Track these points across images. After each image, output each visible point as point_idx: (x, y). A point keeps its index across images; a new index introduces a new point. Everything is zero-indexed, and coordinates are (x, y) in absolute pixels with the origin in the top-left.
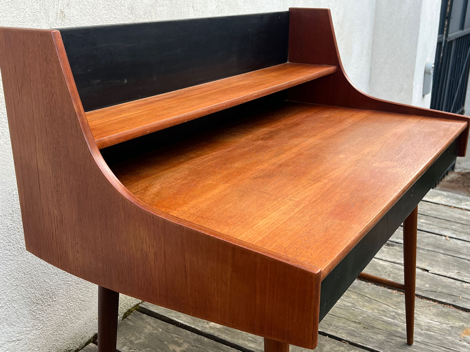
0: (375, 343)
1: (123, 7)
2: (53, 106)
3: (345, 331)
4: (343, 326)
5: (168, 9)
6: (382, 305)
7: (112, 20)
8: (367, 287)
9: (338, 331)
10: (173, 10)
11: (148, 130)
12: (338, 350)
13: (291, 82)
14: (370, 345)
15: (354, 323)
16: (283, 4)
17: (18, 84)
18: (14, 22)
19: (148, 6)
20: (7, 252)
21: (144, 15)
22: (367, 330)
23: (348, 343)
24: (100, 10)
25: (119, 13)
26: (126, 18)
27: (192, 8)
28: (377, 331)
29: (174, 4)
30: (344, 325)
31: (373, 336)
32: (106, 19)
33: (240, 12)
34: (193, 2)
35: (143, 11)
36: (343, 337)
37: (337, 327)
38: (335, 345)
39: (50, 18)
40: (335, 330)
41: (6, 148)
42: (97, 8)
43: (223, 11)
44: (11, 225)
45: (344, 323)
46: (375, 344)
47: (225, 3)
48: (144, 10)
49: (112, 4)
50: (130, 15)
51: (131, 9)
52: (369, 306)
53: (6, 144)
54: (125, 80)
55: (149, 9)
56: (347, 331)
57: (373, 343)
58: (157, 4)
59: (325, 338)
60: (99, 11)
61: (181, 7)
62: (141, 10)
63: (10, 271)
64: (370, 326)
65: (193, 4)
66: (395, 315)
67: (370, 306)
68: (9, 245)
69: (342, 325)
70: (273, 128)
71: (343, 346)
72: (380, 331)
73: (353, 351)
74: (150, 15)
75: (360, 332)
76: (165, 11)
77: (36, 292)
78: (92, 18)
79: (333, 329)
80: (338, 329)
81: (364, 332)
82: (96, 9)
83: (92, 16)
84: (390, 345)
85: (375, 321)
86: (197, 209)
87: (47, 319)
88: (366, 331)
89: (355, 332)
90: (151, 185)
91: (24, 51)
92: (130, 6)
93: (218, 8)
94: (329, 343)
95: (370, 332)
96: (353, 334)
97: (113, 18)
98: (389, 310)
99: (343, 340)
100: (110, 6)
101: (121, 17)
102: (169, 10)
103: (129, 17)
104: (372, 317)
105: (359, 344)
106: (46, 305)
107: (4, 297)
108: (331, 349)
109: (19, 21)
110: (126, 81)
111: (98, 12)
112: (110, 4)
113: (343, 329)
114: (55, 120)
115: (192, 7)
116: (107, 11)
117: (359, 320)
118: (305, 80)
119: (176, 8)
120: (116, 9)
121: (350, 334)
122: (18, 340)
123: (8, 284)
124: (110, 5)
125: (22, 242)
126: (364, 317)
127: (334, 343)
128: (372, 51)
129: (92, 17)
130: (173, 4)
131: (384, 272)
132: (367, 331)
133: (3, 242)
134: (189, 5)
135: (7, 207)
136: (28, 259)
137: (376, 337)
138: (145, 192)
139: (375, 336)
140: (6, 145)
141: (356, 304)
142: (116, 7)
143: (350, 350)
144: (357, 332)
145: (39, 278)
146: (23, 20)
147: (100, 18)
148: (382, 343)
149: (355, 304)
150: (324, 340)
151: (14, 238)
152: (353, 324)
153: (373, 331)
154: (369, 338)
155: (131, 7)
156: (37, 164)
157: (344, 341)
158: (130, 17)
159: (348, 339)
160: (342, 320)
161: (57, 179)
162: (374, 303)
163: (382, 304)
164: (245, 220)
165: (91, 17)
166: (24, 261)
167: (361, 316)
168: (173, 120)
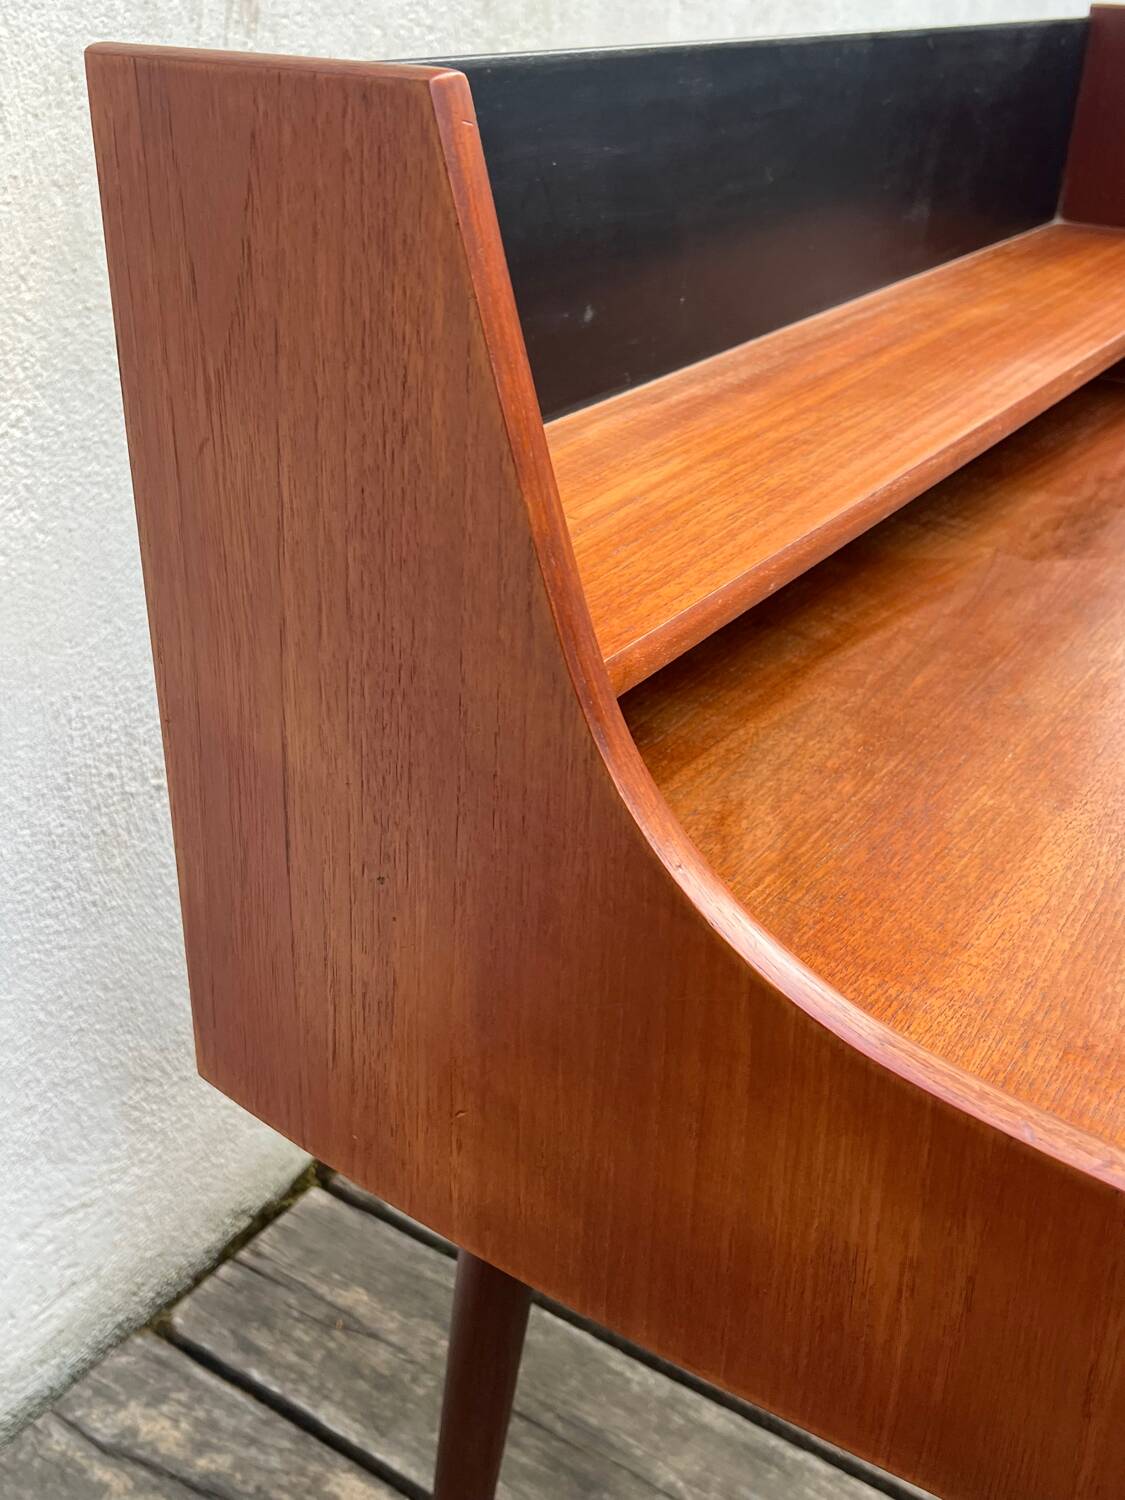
2: (399, 492)
17: (204, 359)
18: (72, 32)
20: (49, 921)
39: (206, 22)
41: (43, 546)
44: (62, 825)
53: (43, 531)
54: (588, 308)
63: (60, 985)
68: (53, 898)
77: (143, 1043)
87: (178, 1126)
91: (250, 190)
106: (175, 1079)
107: (39, 1075)
109: (89, 28)
110: (589, 315)
114: (403, 561)
122: (84, 1205)
123: (51, 1029)
125: (99, 882)
133: (33, 890)
135: (49, 765)
136: (118, 937)
140: (41, 537)
145: (153, 997)
146: (105, 25)
151: (71, 873)
156: (284, 747)
161: (384, 831)
166: (106, 946)
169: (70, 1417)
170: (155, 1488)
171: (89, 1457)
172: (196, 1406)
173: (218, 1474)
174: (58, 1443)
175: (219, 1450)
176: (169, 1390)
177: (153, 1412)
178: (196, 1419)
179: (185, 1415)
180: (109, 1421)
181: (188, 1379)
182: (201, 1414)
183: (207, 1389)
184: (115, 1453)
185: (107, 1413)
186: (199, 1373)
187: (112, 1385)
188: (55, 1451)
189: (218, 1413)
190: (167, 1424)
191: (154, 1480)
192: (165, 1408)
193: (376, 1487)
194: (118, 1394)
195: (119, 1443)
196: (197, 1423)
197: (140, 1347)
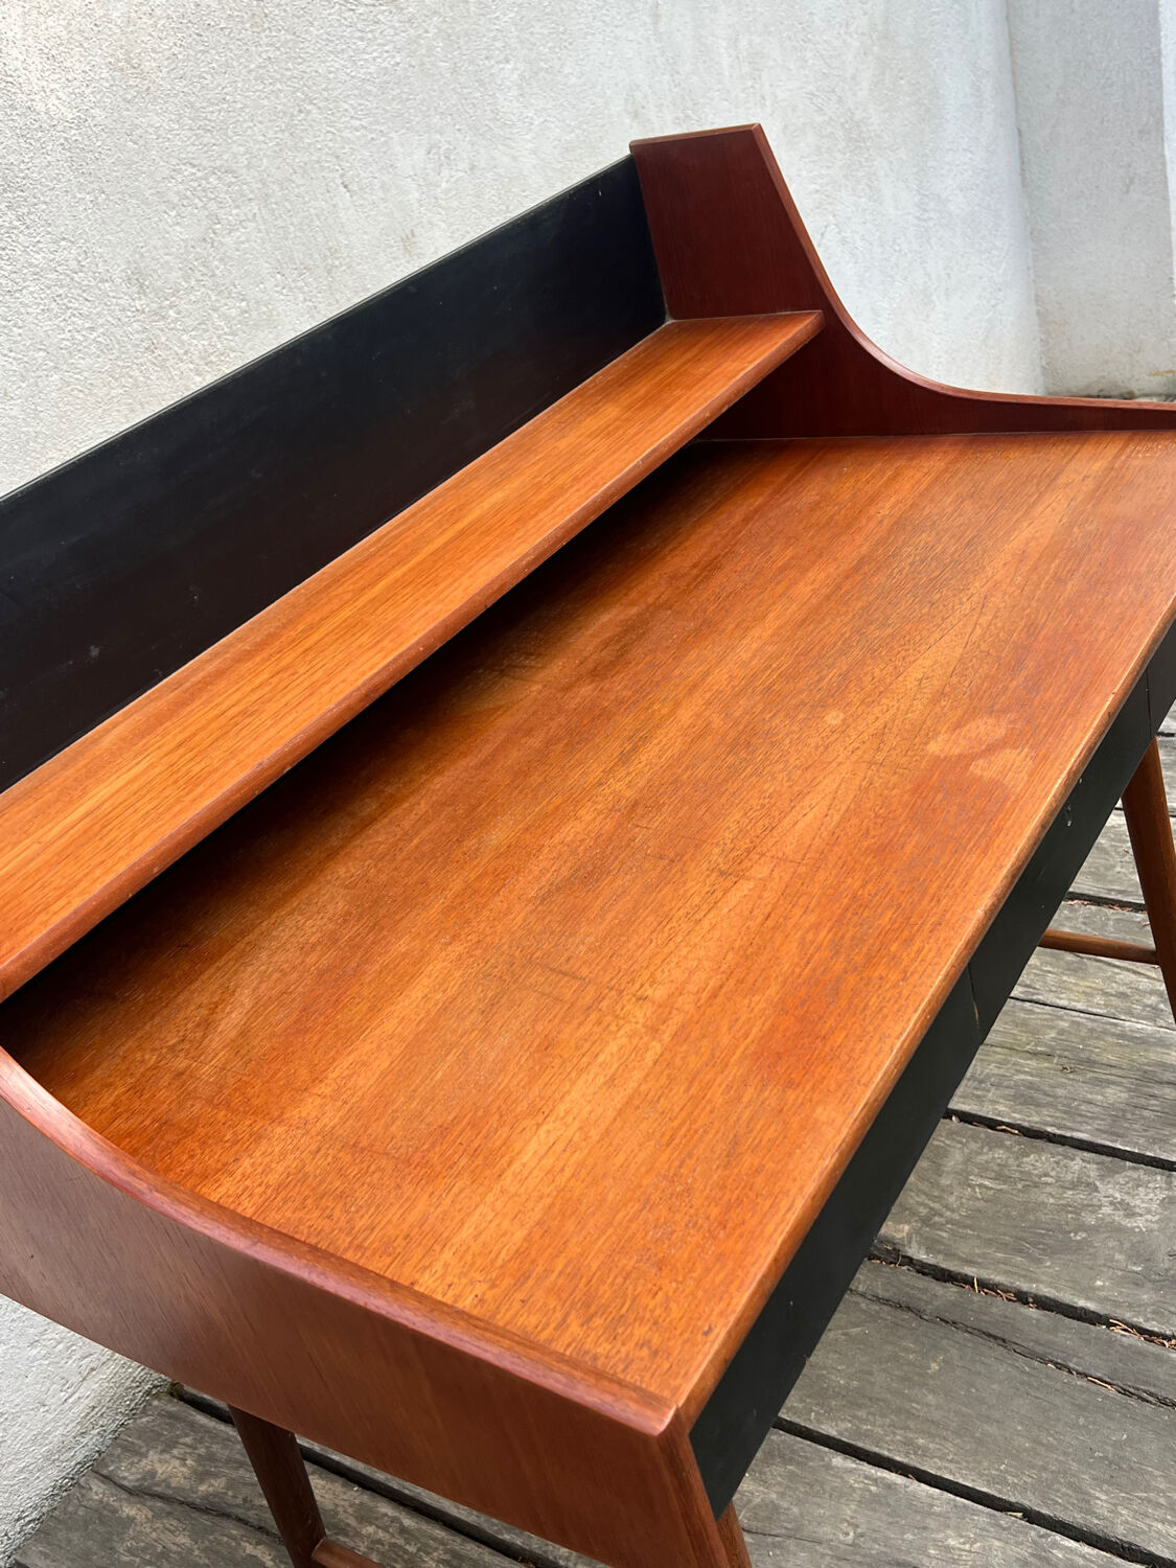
0: (1097, 1118)
1: (107, 285)
3: (1007, 1092)
4: (998, 1075)
5: (262, 227)
6: (1118, 974)
7: (82, 339)
8: (1068, 918)
9: (984, 1097)
10: (279, 222)
11: (154, 866)
12: (987, 1162)
13: (654, 451)
14: (1082, 1128)
15: (1031, 1059)
16: (659, 45)
19: (193, 247)
21: (187, 278)
22: (1071, 1076)
23: (1016, 1132)
24: (32, 326)
25: (98, 309)
26: (129, 314)
27: (345, 190)
28: (1101, 1073)
29: (276, 203)
30: (1001, 1072)
31: (1091, 1094)
32: (62, 346)
33: (511, 133)
34: (341, 171)
35: (180, 269)
36: (999, 1115)
37: (981, 1082)
38: (979, 1145)
40: (975, 1092)
42: (20, 323)
43: (452, 157)
45: (1001, 1063)
46: (1097, 1124)
47: (454, 125)
48: (181, 263)
49: (65, 289)
50: (140, 299)
51: (137, 280)
52: (1076, 985)
54: (93, 647)
55: (197, 252)
56: (1012, 1092)
57: (1090, 1121)
58: (219, 226)
59: (947, 1127)
60: (30, 330)
61: (305, 203)
62: (171, 269)
64: (1081, 1062)
65: (342, 176)
66: (1158, 1003)
67: (1081, 983)
69: (996, 1071)
70: (633, 604)
71: (1001, 1145)
72: (1114, 1071)
73: (1032, 1156)
74: (205, 271)
75: (1051, 1086)
76: (253, 238)
78: (14, 362)
79: (969, 1090)
80: (984, 1089)
81: (1063, 1086)
82: (20, 328)
83: (12, 354)
84: (1144, 1118)
85: (1097, 1038)
86: (345, 1103)
88: (1069, 1079)
89: (1038, 1090)
90: (228, 993)
92: (129, 272)
93: (435, 154)
94: (961, 1143)
95: (1083, 1082)
96: (1032, 1097)
97: (84, 333)
98: (1140, 990)
99: (1003, 1123)
100: (62, 300)
101: (109, 319)
102: (267, 230)
103: (139, 308)
104: (1086, 1026)
105: (1049, 1129)
108: (968, 1160)
110: (95, 652)
111: (29, 333)
112: (61, 292)
113: (998, 1086)
115: (342, 188)
116: (56, 317)
117: (1046, 1045)
118: (708, 418)
119: (289, 211)
120: (87, 300)
121: (1022, 1100)
124: (60, 295)
126: (1062, 1032)
127: (975, 1138)
128: (1013, 73)
129: (14, 359)
130: (274, 206)
131: (1118, 853)
132: (1073, 1080)
134: (331, 184)
137: (1100, 1097)
138: (204, 1037)
139: (1097, 1094)
141: (1038, 987)
142: (84, 295)
143: (1024, 1156)
144: (1042, 1087)
147: (40, 349)
148: (1120, 1114)
149: (1035, 988)
150: (944, 1134)
152: (1028, 1062)
153: (1090, 1075)
154: (1079, 1105)
155: (132, 273)
157: (1004, 1127)
158: (141, 305)
159: (1017, 1117)
160: (995, 1052)
162: (1091, 970)
163: (1117, 970)
164: (485, 1138)
165: (11, 360)
167: (1052, 1028)
168: (238, 790)
169: (105, 1472)
170: (169, 1514)
171: (120, 1500)
172: (199, 1446)
173: (215, 1495)
174: (97, 1494)
175: (216, 1476)
176: (178, 1437)
177: (167, 1456)
178: (199, 1455)
179: (190, 1453)
180: (134, 1470)
181: (193, 1425)
182: (202, 1451)
183: (208, 1431)
184: (138, 1493)
185: (132, 1464)
186: (202, 1419)
187: (136, 1442)
188: (94, 1500)
189: (215, 1448)
190: (177, 1463)
191: (167, 1508)
192: (175, 1452)
193: (332, 1482)
194: (141, 1447)
195: (141, 1485)
196: (200, 1459)
197: (156, 1407)
